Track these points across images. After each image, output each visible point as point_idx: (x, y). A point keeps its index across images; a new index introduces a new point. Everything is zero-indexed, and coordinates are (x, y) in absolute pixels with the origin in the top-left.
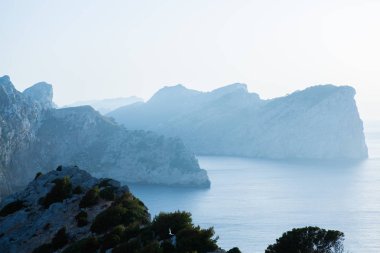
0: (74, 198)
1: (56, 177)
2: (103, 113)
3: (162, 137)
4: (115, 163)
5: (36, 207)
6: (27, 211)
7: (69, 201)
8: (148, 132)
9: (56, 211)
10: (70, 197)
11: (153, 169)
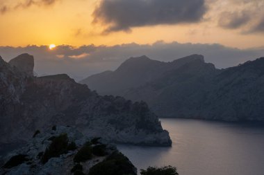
0: (69, 154)
1: (51, 136)
2: (77, 81)
3: (129, 101)
4: (88, 124)
5: (36, 161)
6: (28, 164)
7: (65, 156)
8: (117, 97)
9: (54, 164)
10: (66, 153)
11: (121, 130)
